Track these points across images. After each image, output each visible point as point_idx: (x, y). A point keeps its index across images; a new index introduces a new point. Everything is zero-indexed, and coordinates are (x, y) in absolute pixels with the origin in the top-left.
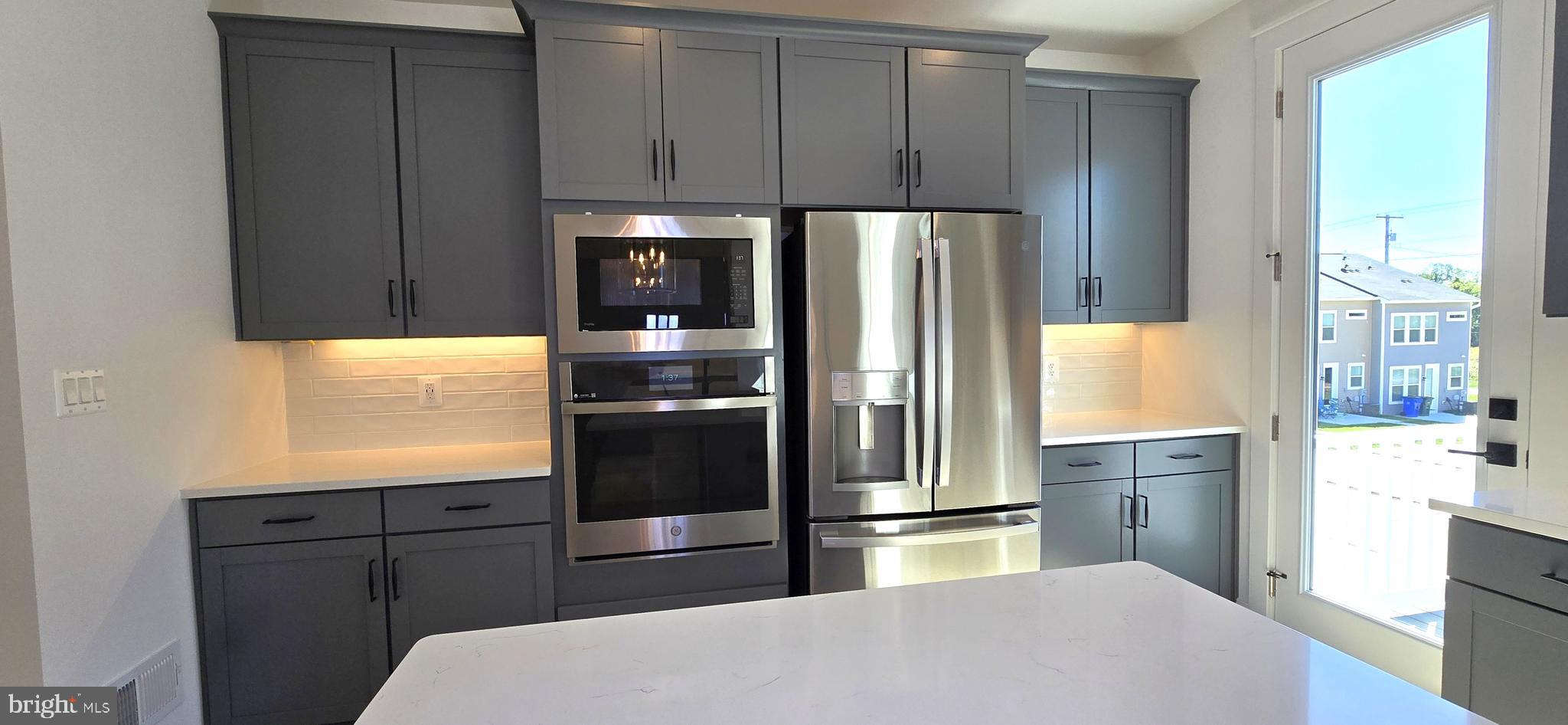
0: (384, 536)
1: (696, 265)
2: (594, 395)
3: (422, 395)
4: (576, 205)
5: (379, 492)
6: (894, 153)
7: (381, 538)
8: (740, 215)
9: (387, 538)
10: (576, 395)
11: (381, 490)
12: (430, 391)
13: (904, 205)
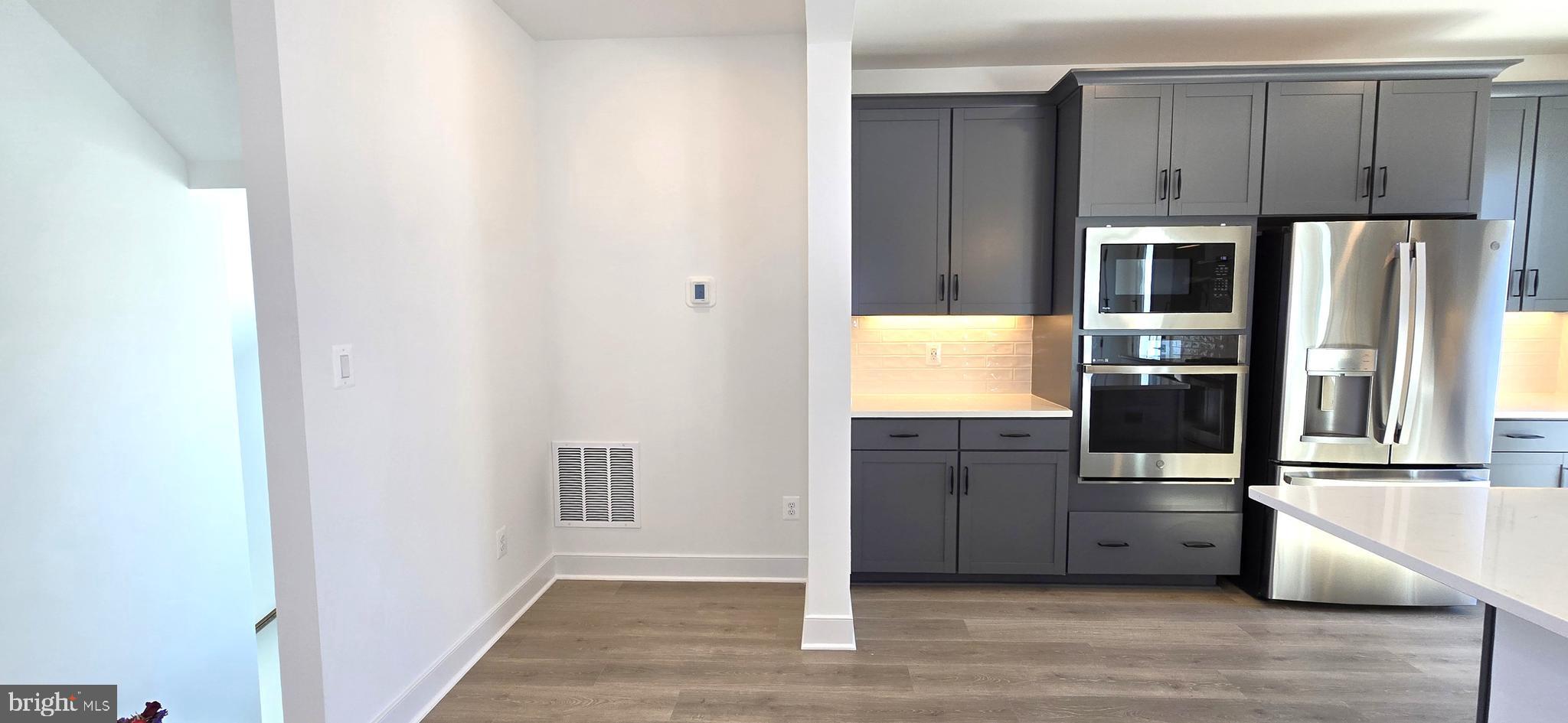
0: (959, 451)
1: (1185, 263)
2: (1107, 360)
3: (929, 357)
4: (1101, 222)
5: (957, 421)
6: (1361, 169)
7: (957, 452)
8: (1224, 225)
9: (962, 453)
10: (1094, 360)
11: (959, 419)
12: (934, 354)
13: (1366, 212)
